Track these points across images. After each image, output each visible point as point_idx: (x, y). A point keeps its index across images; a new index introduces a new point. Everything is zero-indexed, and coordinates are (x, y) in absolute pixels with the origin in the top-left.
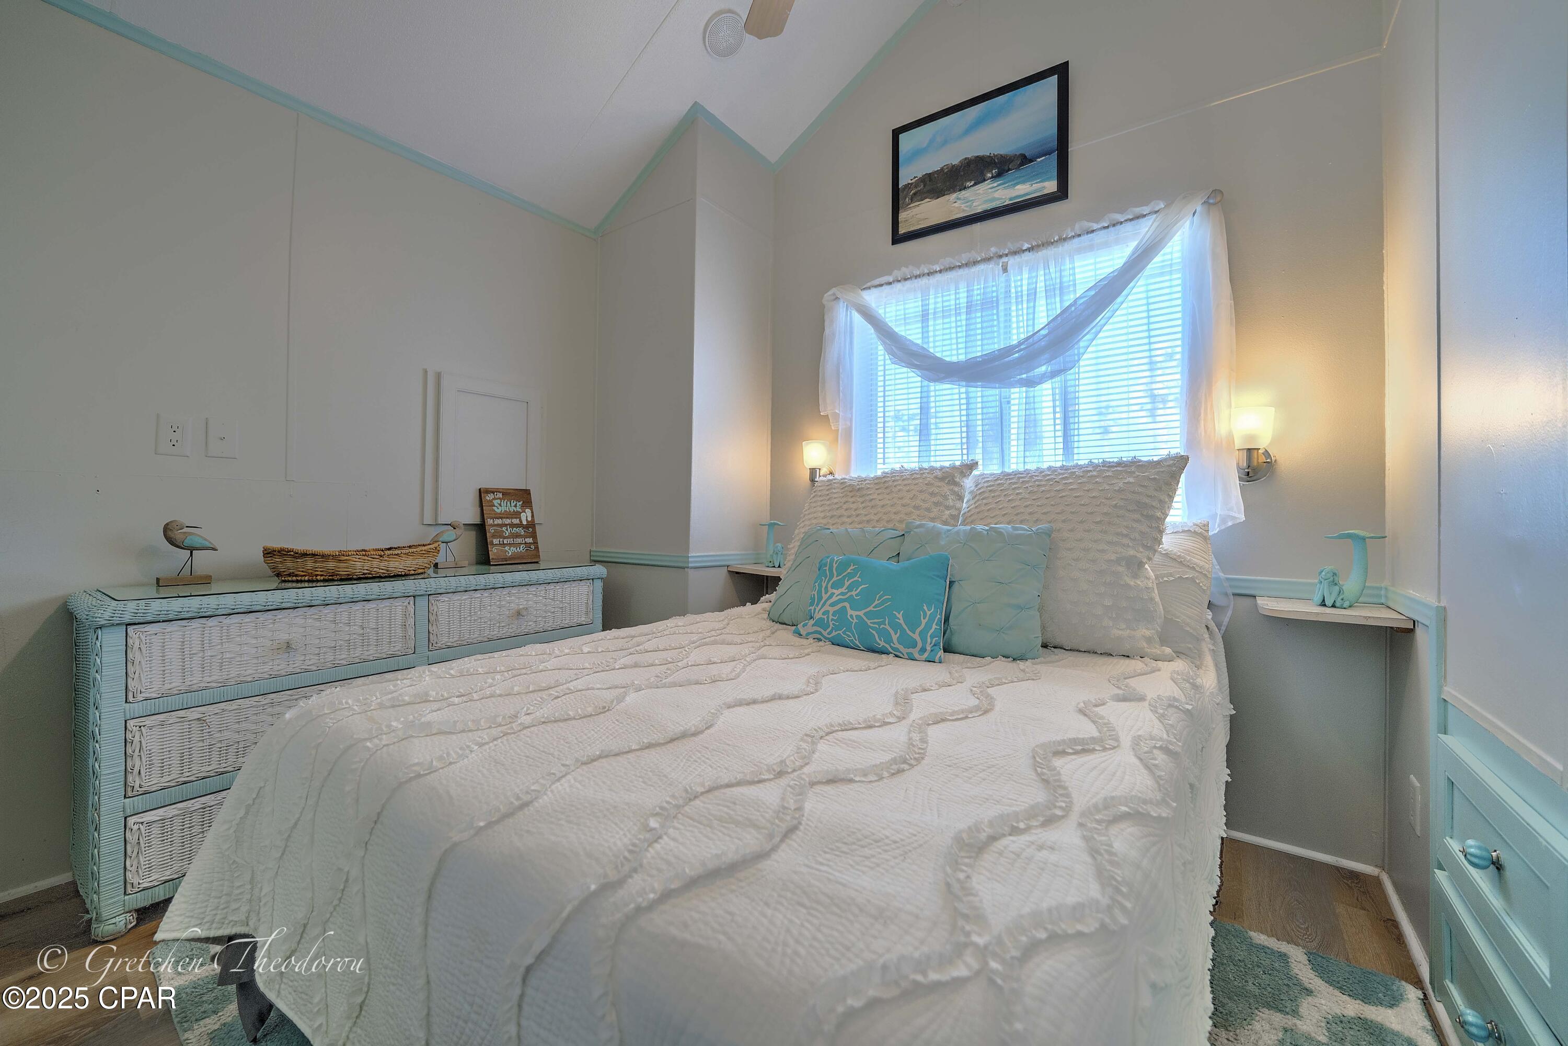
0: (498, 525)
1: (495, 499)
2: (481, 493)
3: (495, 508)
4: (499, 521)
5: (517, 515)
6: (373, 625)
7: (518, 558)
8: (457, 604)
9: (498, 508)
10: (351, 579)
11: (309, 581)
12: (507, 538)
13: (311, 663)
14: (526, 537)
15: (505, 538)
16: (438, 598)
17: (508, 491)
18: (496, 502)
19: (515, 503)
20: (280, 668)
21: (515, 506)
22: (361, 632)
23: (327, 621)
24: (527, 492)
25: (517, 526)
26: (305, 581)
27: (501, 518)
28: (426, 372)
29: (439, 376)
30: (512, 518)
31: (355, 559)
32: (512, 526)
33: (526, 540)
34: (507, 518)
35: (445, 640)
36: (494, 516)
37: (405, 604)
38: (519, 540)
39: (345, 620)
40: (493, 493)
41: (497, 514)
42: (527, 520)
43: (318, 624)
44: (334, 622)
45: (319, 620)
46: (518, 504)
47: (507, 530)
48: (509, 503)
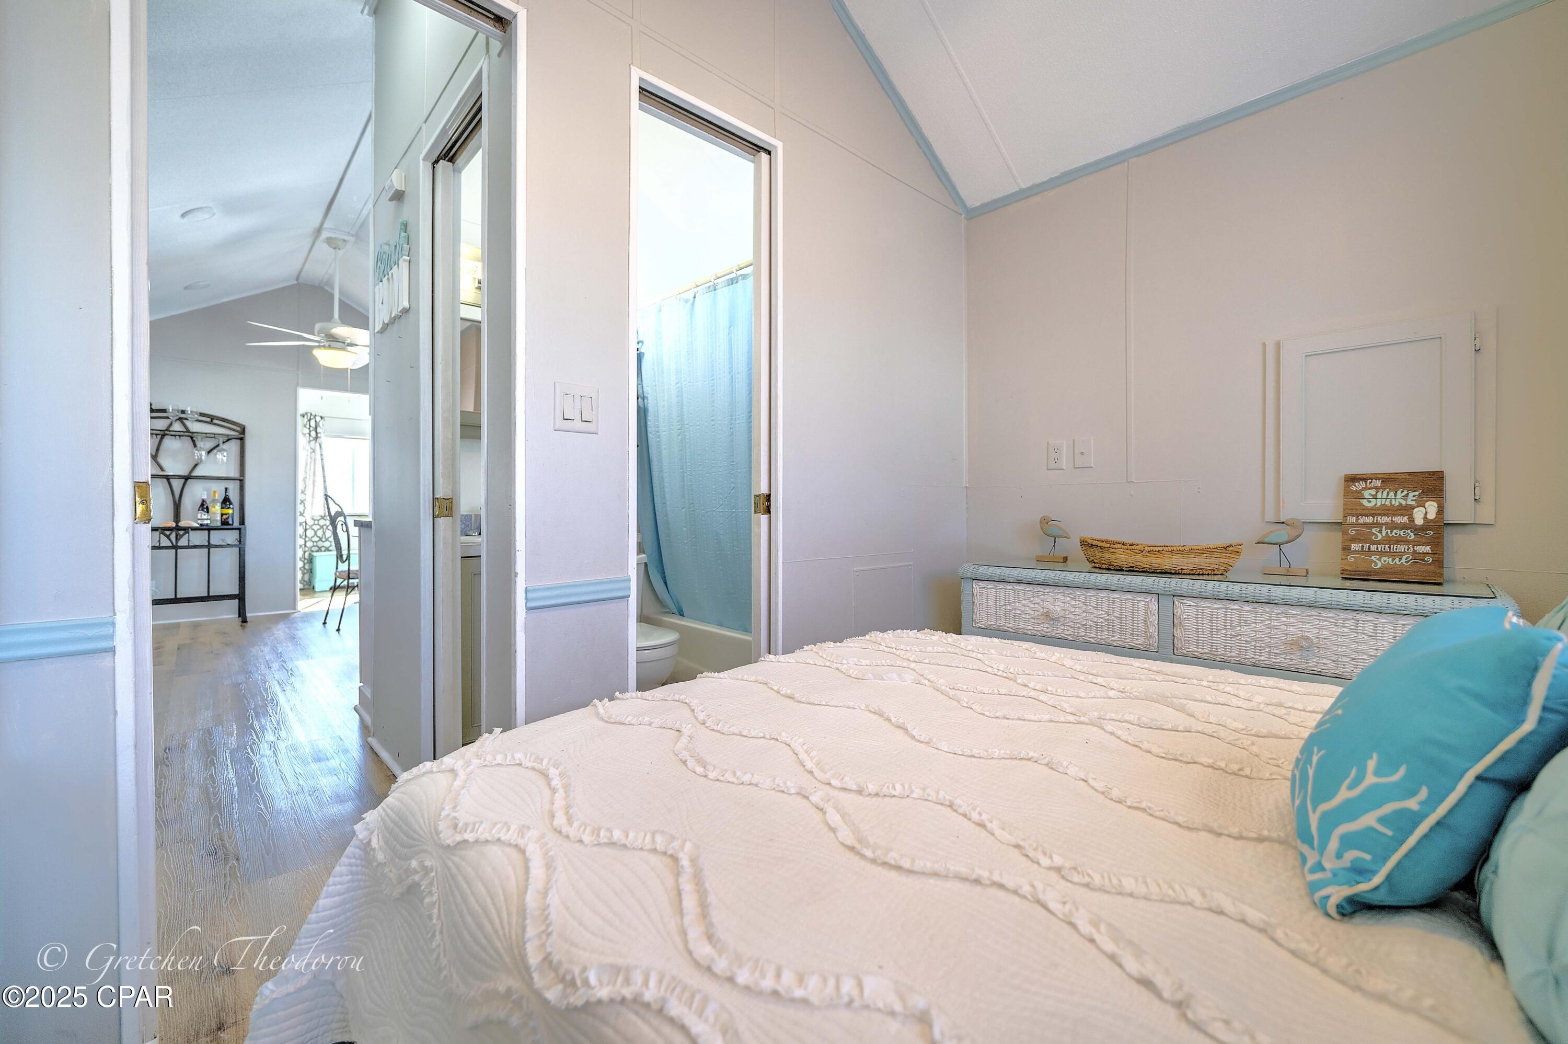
0: (1365, 525)
1: (1367, 488)
2: (1351, 479)
3: (1365, 502)
4: (1369, 520)
5: (1407, 510)
6: (1117, 614)
7: (1394, 573)
8: (1207, 611)
9: (1370, 502)
10: (1122, 570)
11: (1106, 569)
12: (1379, 543)
13: (1068, 633)
14: (1415, 543)
15: (1374, 543)
16: (1182, 601)
17: (1396, 476)
18: (1366, 494)
19: (1405, 492)
20: (1047, 630)
21: (1406, 497)
22: (1106, 618)
23: (1079, 601)
24: (1438, 477)
25: (1403, 527)
26: (1103, 569)
27: (1373, 515)
28: (1264, 345)
29: (1278, 345)
30: (1395, 515)
31: (1120, 553)
32: (1392, 526)
33: (1417, 548)
34: (1385, 515)
35: (1193, 648)
36: (1358, 512)
37: (1147, 600)
38: (1402, 548)
39: (1093, 603)
40: (1365, 480)
41: (1367, 508)
42: (1425, 518)
43: (1073, 603)
44: (1085, 603)
45: (1074, 599)
46: (1411, 495)
47: (1380, 532)
48: (1392, 494)
